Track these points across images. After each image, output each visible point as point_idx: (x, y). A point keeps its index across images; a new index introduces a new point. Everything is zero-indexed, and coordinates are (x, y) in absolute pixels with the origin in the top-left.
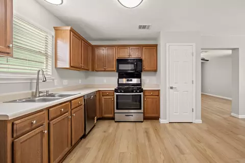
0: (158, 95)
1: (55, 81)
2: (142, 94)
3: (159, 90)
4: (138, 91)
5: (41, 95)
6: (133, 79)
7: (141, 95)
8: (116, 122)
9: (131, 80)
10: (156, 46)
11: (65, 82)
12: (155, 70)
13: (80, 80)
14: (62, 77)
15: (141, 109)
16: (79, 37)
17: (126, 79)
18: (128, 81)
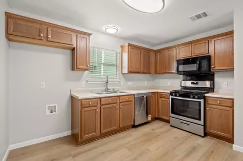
0: (233, 107)
1: (121, 82)
2: (202, 101)
3: (233, 100)
4: (196, 97)
5: (109, 90)
6: (199, 82)
7: (200, 102)
8: (171, 126)
9: (197, 83)
10: (232, 33)
11: (130, 83)
12: (229, 70)
13: (146, 82)
14: (127, 80)
15: (200, 120)
16: (138, 48)
17: (190, 82)
18: (192, 83)
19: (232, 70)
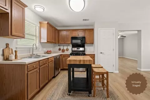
0: (94, 57)
3: (94, 54)
4: (83, 55)
5: (34, 55)
6: (80, 48)
10: (93, 30)
12: (92, 43)
14: (43, 47)
16: (51, 26)
17: (76, 48)
18: (77, 49)
19: (93, 43)
